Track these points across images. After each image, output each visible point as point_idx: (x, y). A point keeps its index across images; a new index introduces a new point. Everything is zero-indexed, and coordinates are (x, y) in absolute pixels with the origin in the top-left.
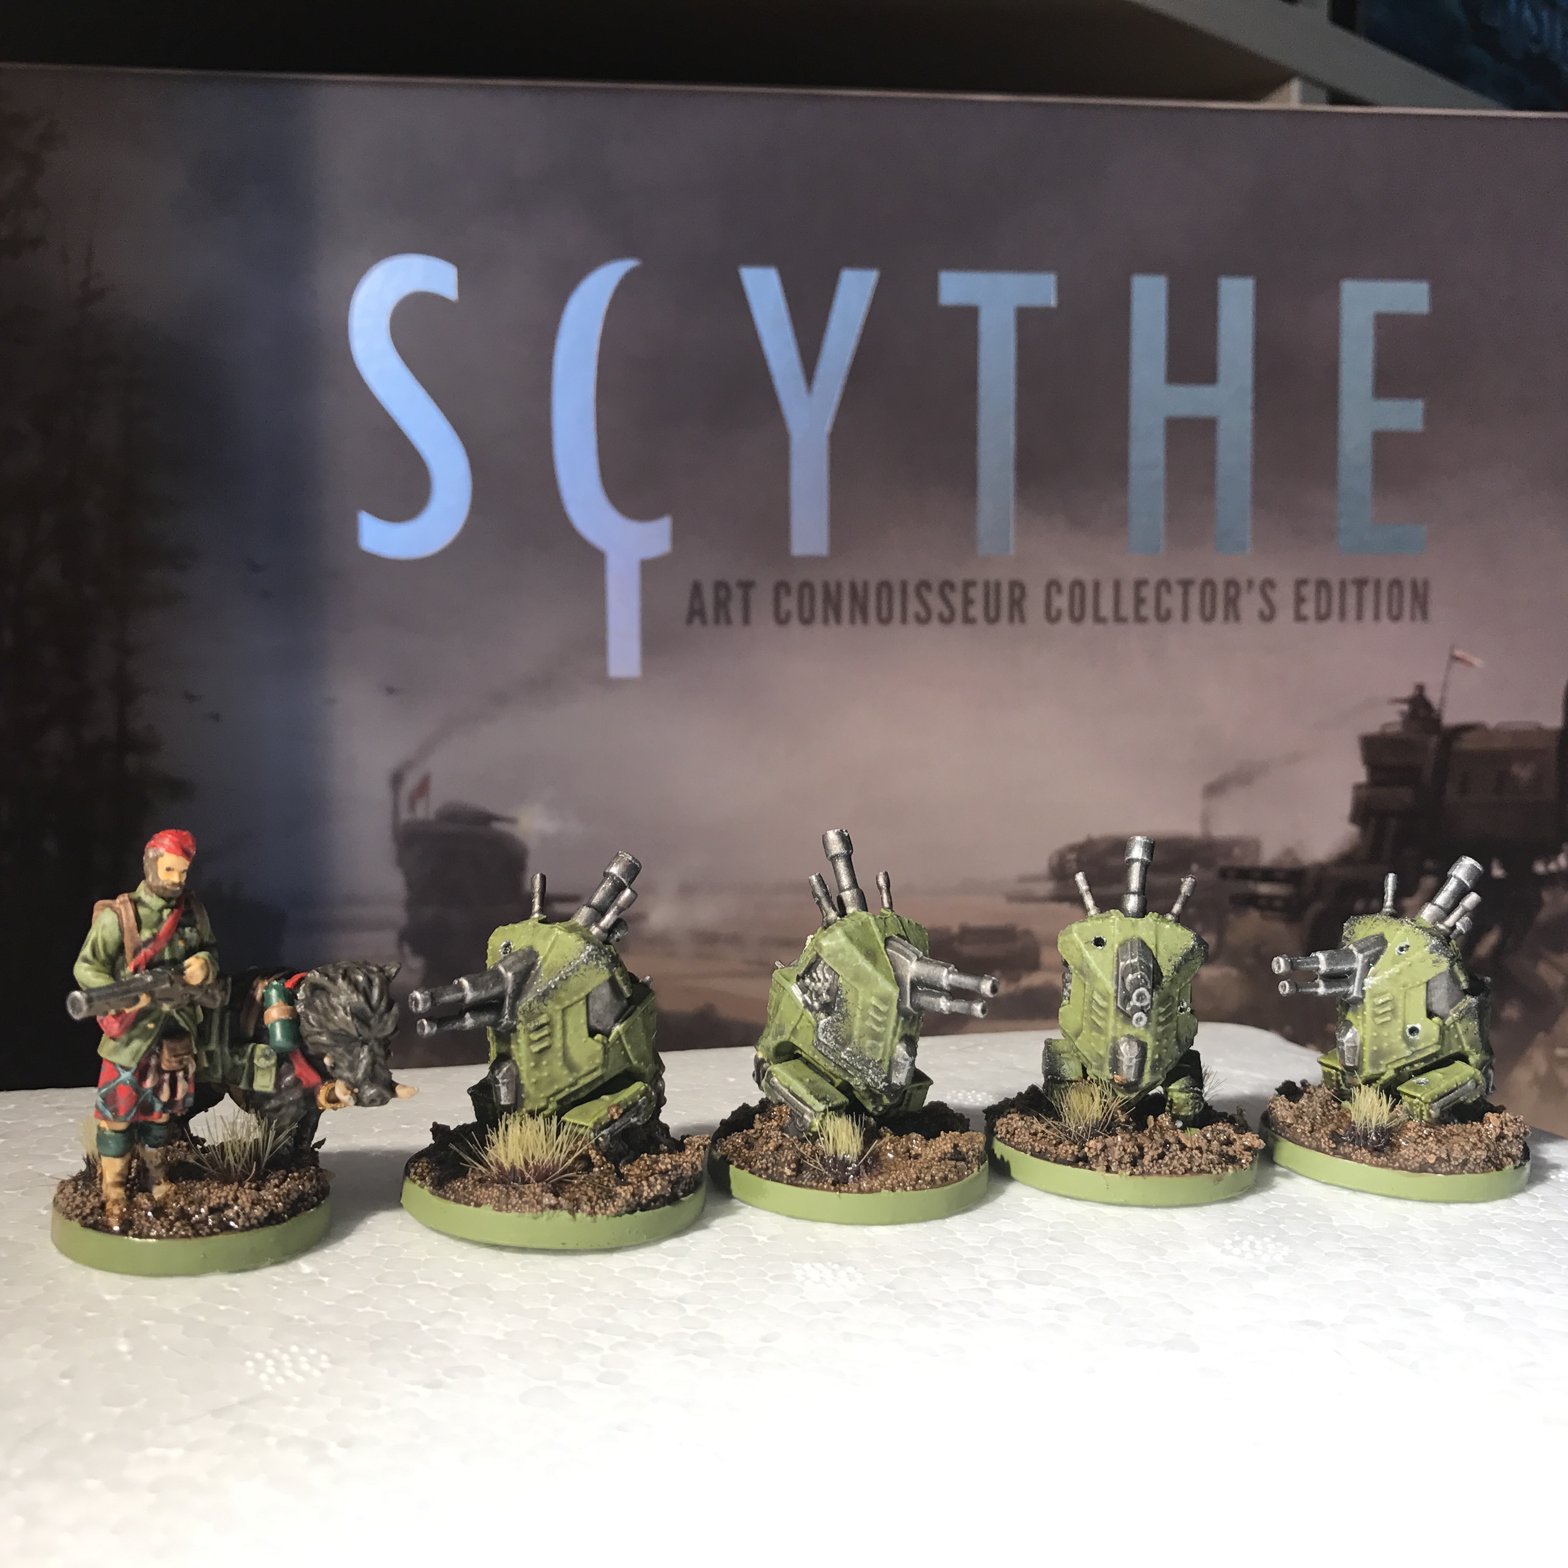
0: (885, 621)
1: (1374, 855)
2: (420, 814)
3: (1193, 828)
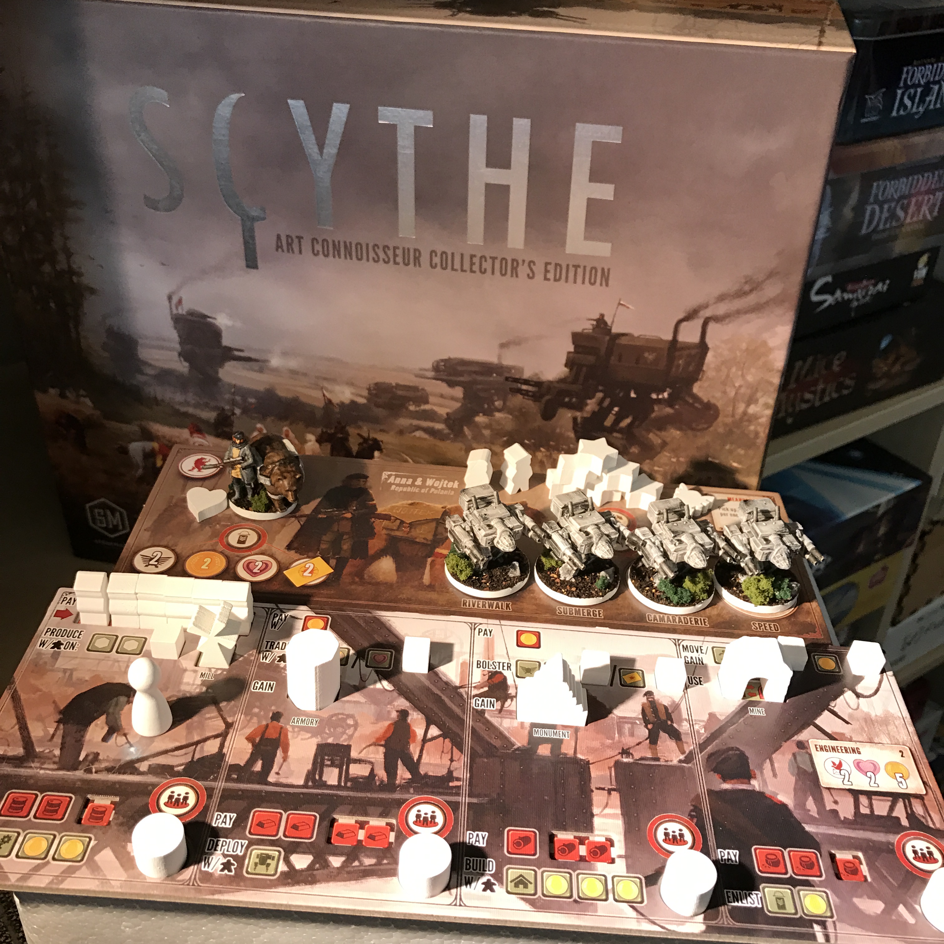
0: (360, 259)
1: (575, 380)
2: (180, 311)
3: (494, 360)
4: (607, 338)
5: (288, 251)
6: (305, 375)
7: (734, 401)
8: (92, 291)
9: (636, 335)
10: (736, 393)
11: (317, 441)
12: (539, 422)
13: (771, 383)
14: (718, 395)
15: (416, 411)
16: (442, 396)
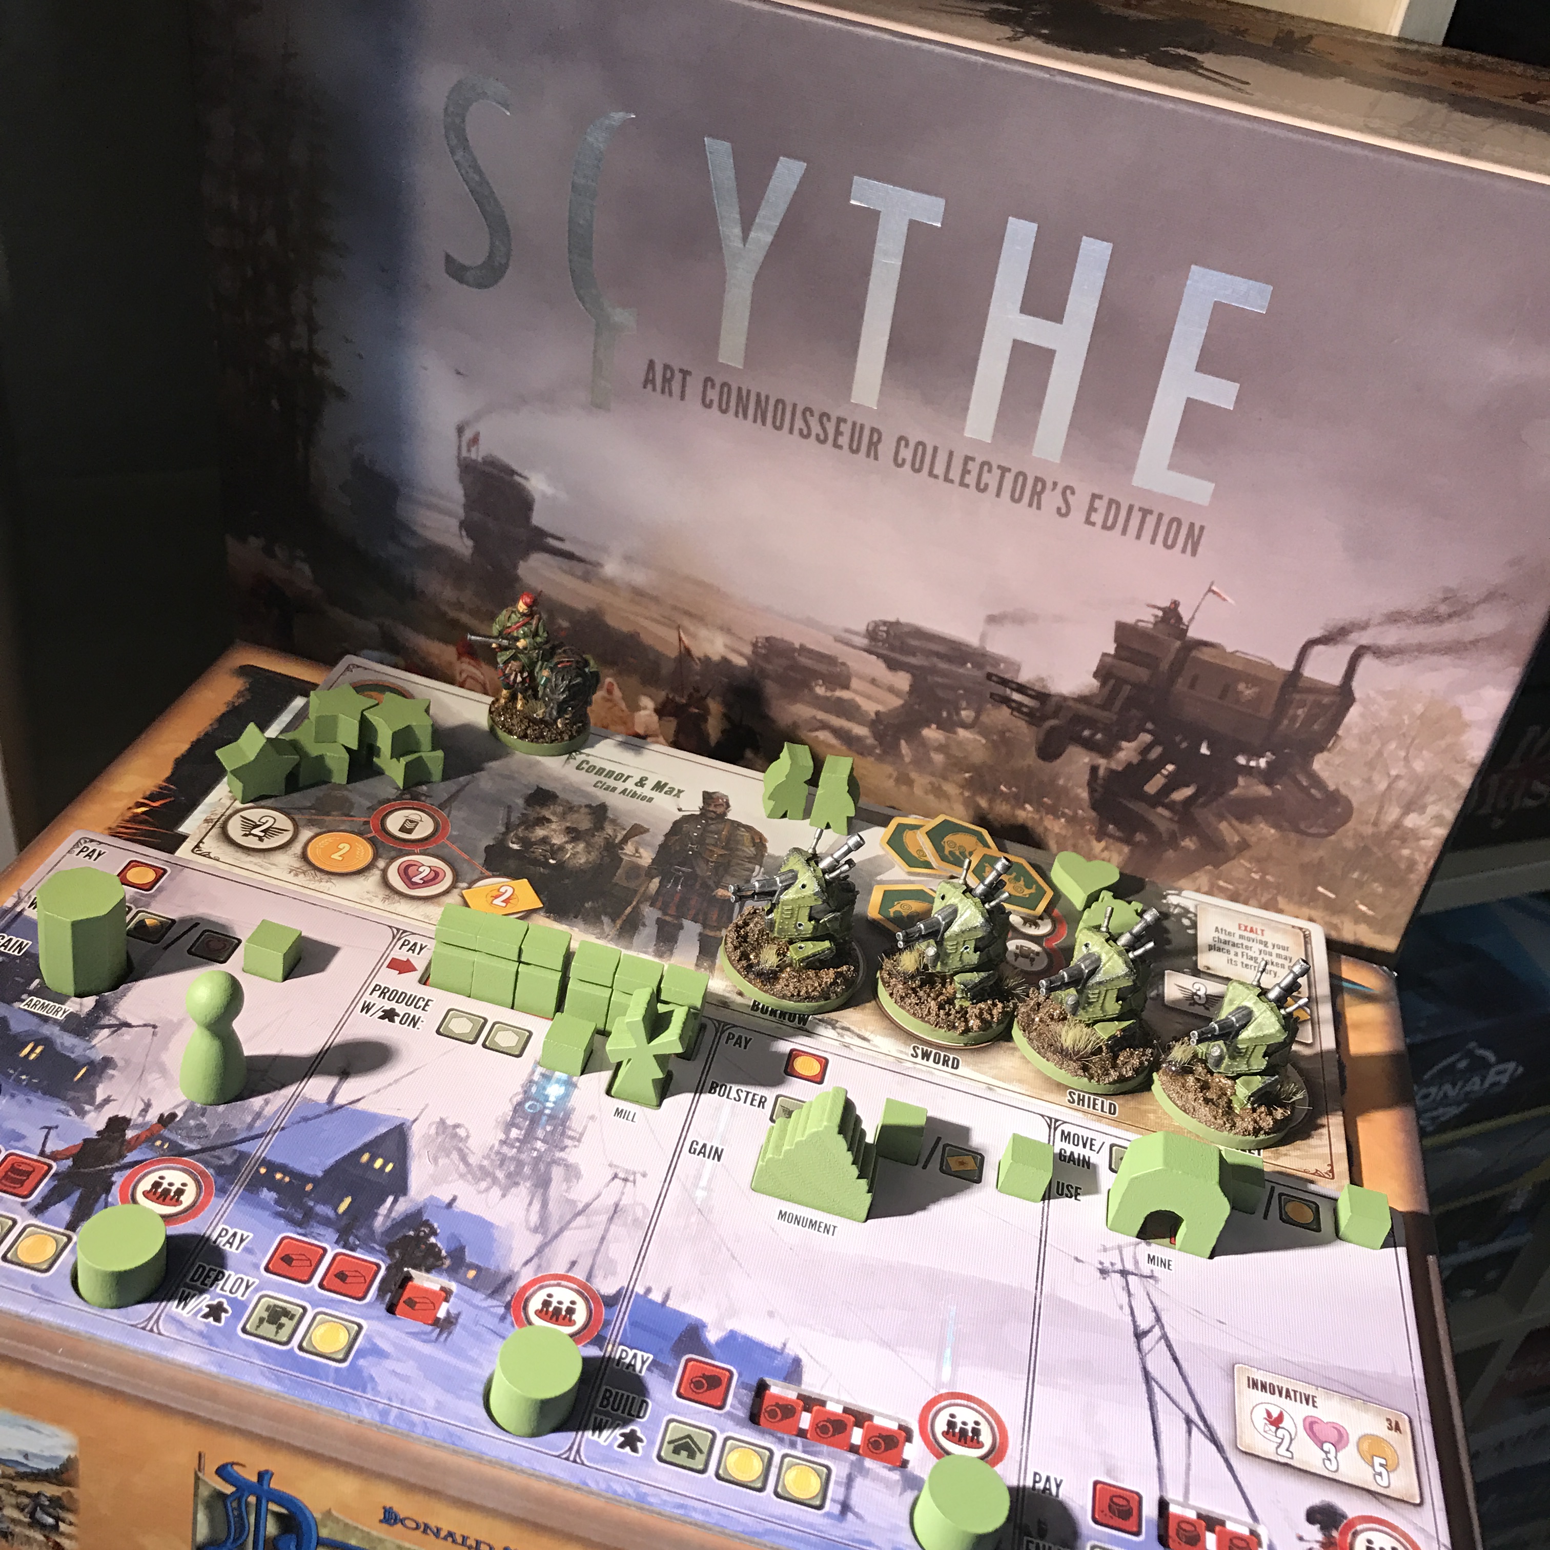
0: (777, 428)
1: (1106, 705)
2: (473, 456)
3: (972, 639)
4: (1178, 644)
5: (663, 392)
6: (656, 600)
7: (1383, 800)
8: (341, 394)
9: (1229, 649)
10: (1389, 787)
11: (657, 711)
12: (1031, 759)
13: (1454, 783)
14: (1356, 782)
15: (827, 698)
16: (873, 681)
